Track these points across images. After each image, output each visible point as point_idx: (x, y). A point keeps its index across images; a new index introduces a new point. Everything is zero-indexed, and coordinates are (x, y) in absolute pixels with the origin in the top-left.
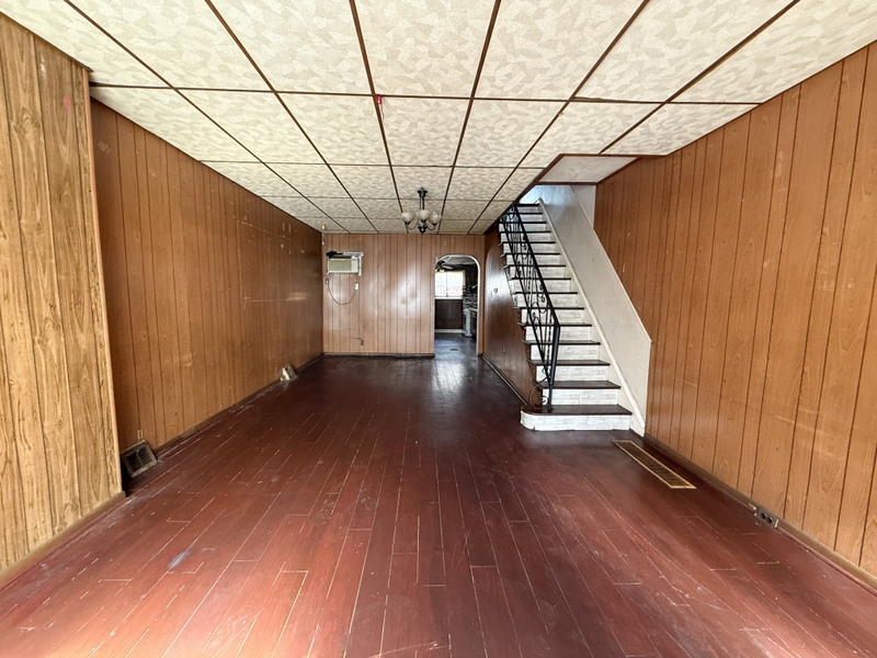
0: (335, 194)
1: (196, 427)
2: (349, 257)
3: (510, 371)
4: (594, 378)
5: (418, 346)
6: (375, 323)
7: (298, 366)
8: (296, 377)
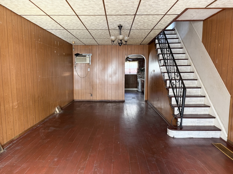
0: (80, 28)
1: (19, 135)
2: (85, 56)
3: (161, 109)
4: (202, 113)
5: (117, 96)
6: (98, 86)
7: (62, 106)
8: (62, 111)
